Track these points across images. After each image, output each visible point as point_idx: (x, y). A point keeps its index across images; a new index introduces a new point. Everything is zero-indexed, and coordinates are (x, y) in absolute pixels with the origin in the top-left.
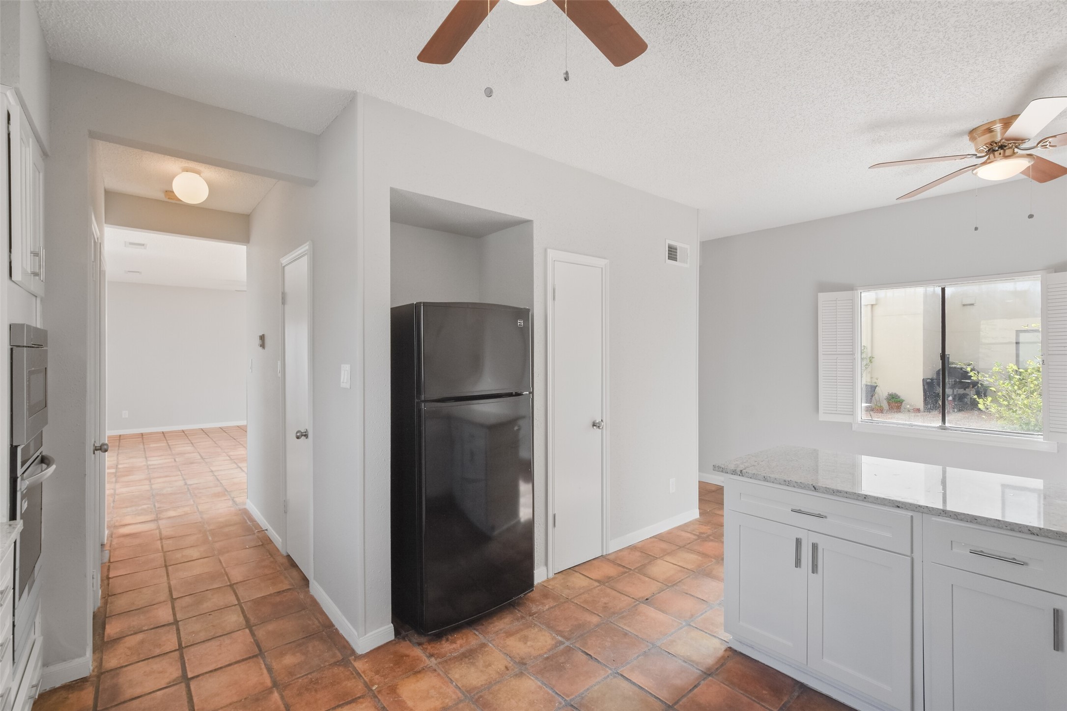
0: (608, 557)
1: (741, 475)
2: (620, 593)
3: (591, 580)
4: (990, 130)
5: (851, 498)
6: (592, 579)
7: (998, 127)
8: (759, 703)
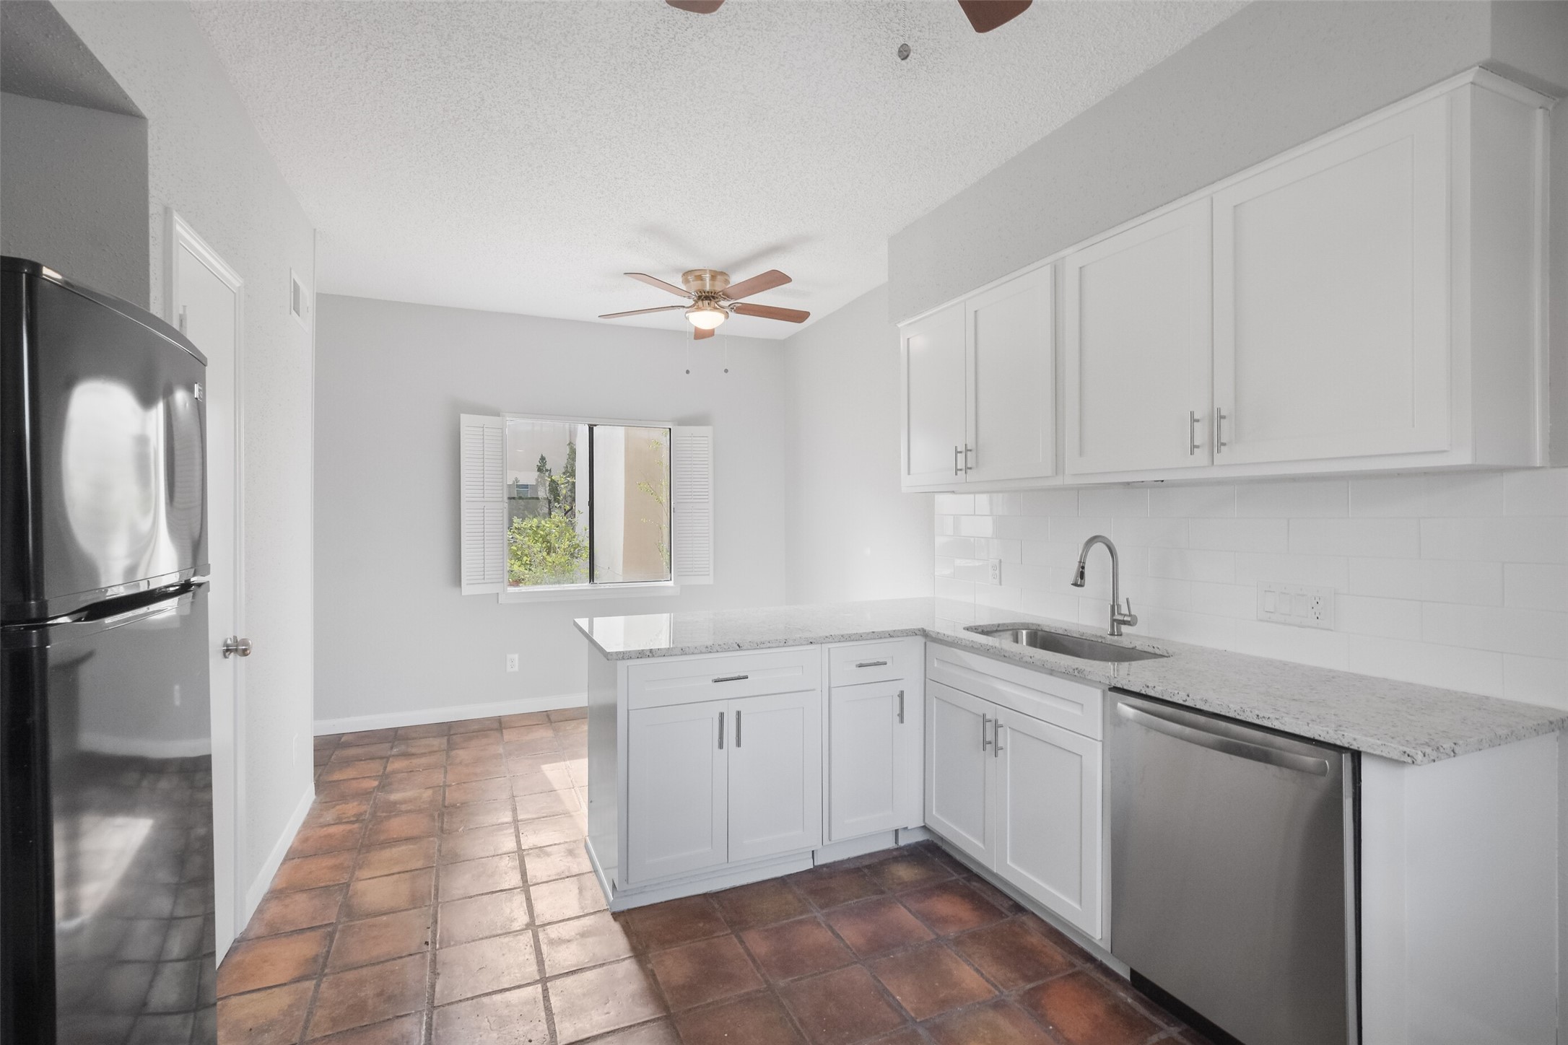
0: (252, 935)
1: (650, 655)
2: (378, 963)
3: (286, 987)
4: (700, 278)
5: (773, 647)
6: (285, 984)
7: (707, 277)
8: (713, 938)
